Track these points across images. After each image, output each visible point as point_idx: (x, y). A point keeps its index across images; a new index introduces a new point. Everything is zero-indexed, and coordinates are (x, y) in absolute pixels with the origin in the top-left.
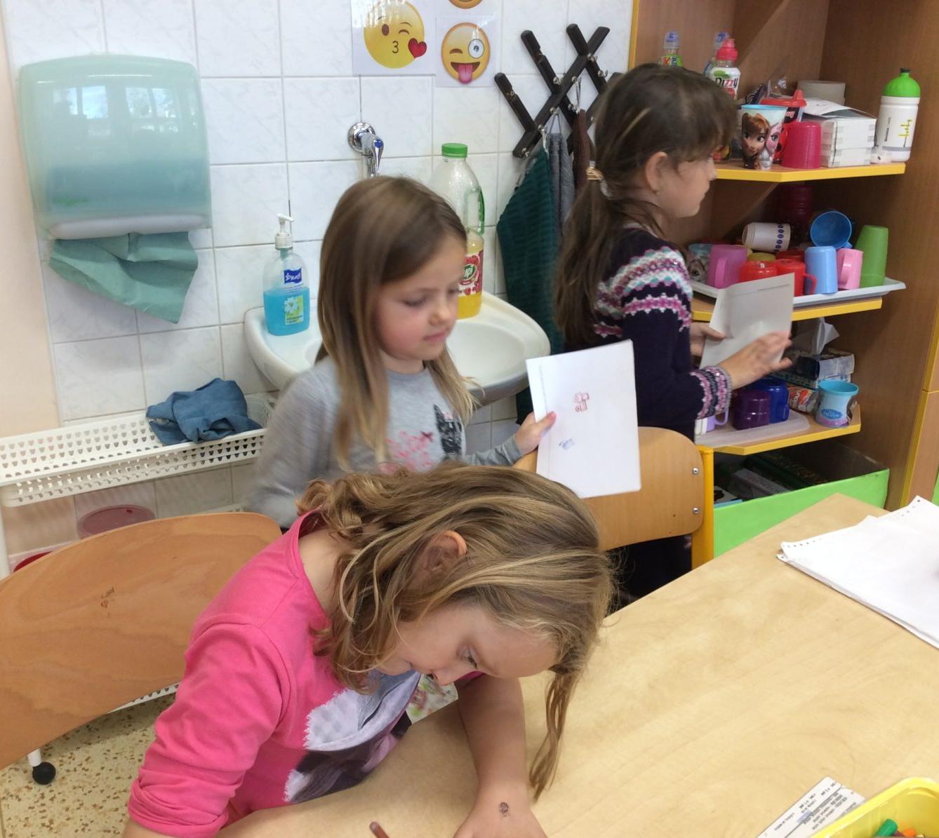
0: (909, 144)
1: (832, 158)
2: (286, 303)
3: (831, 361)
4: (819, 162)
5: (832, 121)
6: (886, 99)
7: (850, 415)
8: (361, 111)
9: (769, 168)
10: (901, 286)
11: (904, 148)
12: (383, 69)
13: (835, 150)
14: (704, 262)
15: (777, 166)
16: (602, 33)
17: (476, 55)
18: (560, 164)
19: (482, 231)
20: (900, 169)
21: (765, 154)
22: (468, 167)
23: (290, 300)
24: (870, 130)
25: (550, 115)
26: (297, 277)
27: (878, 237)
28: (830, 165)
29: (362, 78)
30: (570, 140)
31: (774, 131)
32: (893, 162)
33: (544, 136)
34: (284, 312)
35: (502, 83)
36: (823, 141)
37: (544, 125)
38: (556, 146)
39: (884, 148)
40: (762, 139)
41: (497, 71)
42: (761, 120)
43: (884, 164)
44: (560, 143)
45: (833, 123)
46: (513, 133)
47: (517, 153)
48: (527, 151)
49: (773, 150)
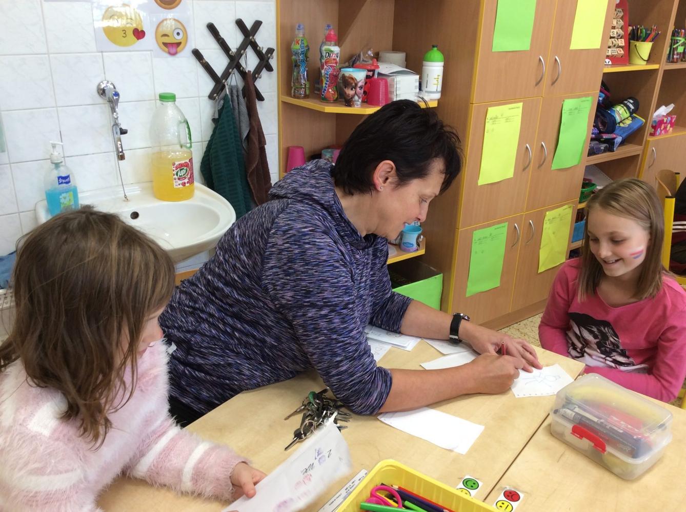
0: (440, 89)
5: (394, 77)
6: (425, 63)
7: (418, 245)
8: (105, 73)
9: (359, 106)
11: (437, 92)
12: (118, 48)
13: (397, 95)
16: (258, 24)
17: (178, 38)
18: (238, 103)
19: (191, 147)
20: (435, 104)
21: (356, 98)
22: (177, 108)
24: (416, 82)
25: (230, 74)
29: (104, 54)
30: (244, 89)
31: (360, 84)
32: (431, 100)
33: (227, 87)
35: (197, 54)
36: (389, 89)
37: (226, 80)
38: (235, 92)
39: (426, 92)
40: (354, 89)
41: (193, 47)
42: (352, 79)
43: (425, 101)
44: (237, 91)
45: (394, 79)
46: (207, 85)
47: (211, 97)
48: (217, 96)
49: (361, 96)
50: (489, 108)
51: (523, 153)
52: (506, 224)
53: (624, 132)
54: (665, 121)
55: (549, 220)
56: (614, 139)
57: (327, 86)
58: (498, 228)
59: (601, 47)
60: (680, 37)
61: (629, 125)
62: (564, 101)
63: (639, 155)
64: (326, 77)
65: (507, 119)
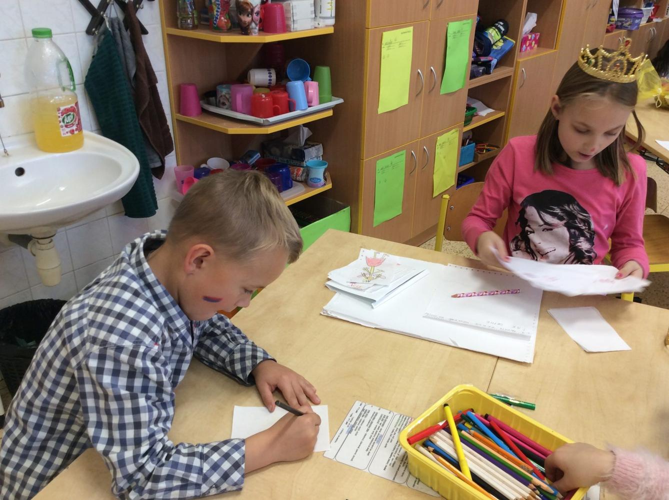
0: (334, 15)
1: (292, 26)
3: (310, 149)
5: (289, 1)
7: (325, 179)
9: (257, 34)
10: (341, 101)
11: (331, 18)
13: (294, 21)
14: (228, 96)
15: (261, 32)
18: (121, 38)
19: (74, 89)
20: (331, 30)
21: (253, 25)
22: (54, 45)
24: (311, 6)
25: (108, 5)
27: (325, 72)
28: (292, 30)
30: (125, 21)
31: (256, 10)
32: (327, 26)
33: (106, 20)
36: (286, 15)
37: (105, 12)
38: (116, 26)
39: (320, 17)
40: (250, 15)
42: (247, 3)
43: (321, 27)
44: (119, 24)
45: (290, 4)
46: (83, 19)
47: (89, 32)
48: (96, 30)
50: (384, 33)
51: (415, 78)
52: (404, 152)
53: (498, 55)
54: (530, 38)
55: (440, 145)
56: (491, 61)
57: (219, 14)
58: (398, 156)
61: (501, 47)
62: (448, 24)
63: (510, 77)
64: (218, 4)
65: (400, 44)
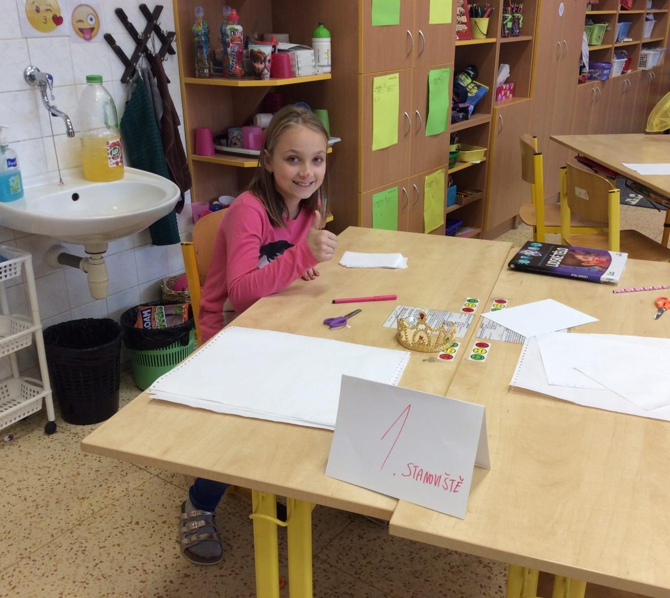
0: (330, 63)
1: (297, 71)
2: (10, 180)
4: (292, 75)
5: (294, 52)
6: (315, 40)
8: (30, 59)
9: (269, 79)
10: (338, 140)
11: (328, 66)
12: (38, 33)
13: (298, 68)
14: (239, 137)
16: (159, 9)
17: (92, 23)
18: (151, 85)
20: (329, 77)
21: (266, 71)
22: (105, 89)
23: (12, 178)
24: (312, 56)
25: (139, 57)
26: (14, 163)
27: (323, 115)
28: (297, 76)
29: (28, 39)
30: (152, 70)
31: (268, 58)
32: (325, 73)
33: (139, 70)
34: (10, 186)
35: (109, 39)
36: (291, 63)
37: (137, 63)
38: (146, 75)
39: (318, 66)
40: (263, 63)
41: (105, 32)
42: (261, 53)
43: (320, 74)
44: (148, 73)
45: (295, 53)
46: (119, 69)
47: (124, 80)
48: (130, 79)
49: (269, 69)
50: (375, 78)
51: (403, 121)
52: (396, 188)
53: (473, 101)
54: (504, 88)
55: (428, 184)
56: (468, 107)
57: (234, 63)
58: (391, 192)
59: (452, 22)
60: (508, 14)
61: (476, 94)
62: (429, 71)
63: (489, 122)
64: (233, 55)
65: (389, 88)
